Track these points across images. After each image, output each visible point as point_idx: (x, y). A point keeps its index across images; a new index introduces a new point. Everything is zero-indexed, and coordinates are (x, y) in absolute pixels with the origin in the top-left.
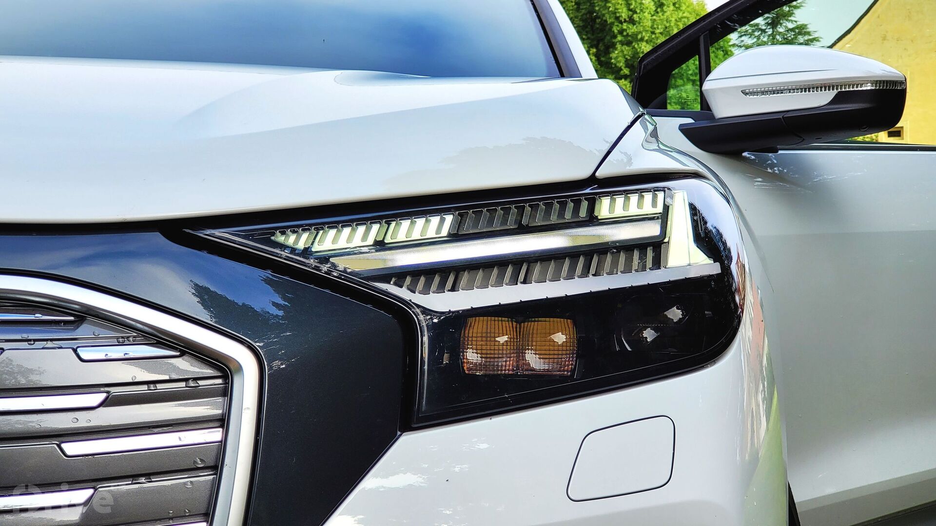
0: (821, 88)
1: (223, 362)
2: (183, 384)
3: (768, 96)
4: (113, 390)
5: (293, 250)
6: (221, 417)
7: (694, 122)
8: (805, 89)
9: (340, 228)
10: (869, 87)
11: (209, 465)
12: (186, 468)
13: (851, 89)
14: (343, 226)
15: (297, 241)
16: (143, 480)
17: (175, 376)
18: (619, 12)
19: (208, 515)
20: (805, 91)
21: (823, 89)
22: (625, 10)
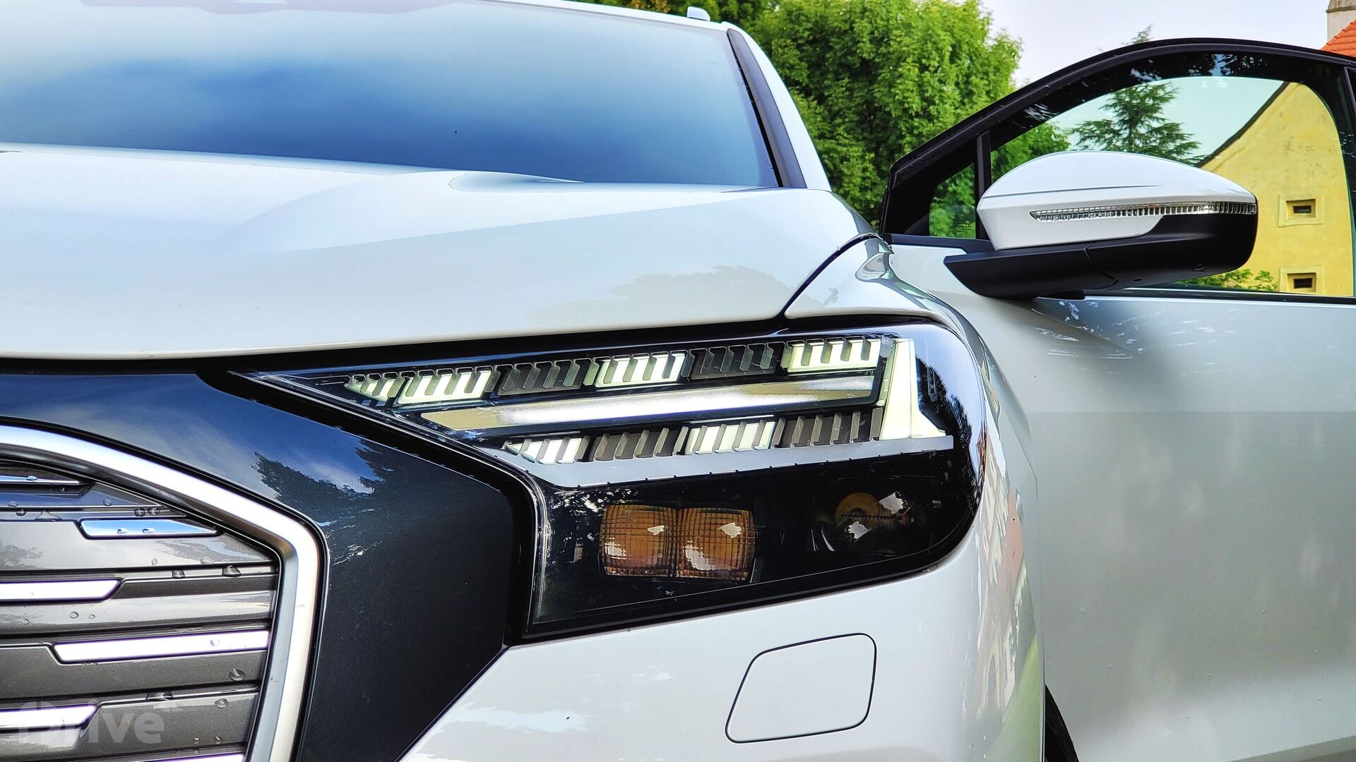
0: (1141, 210)
1: (273, 544)
2: (219, 572)
3: (1066, 220)
4: (127, 576)
5: (374, 402)
6: (267, 617)
7: (965, 253)
8: (1119, 212)
9: (437, 374)
10: (1206, 211)
11: (250, 679)
12: (219, 681)
13: (1182, 213)
14: (441, 373)
15: (378, 390)
16: (161, 696)
17: (208, 561)
18: (908, 103)
19: (245, 745)
20: (1119, 214)
21: (1143, 212)
22: (917, 99)
